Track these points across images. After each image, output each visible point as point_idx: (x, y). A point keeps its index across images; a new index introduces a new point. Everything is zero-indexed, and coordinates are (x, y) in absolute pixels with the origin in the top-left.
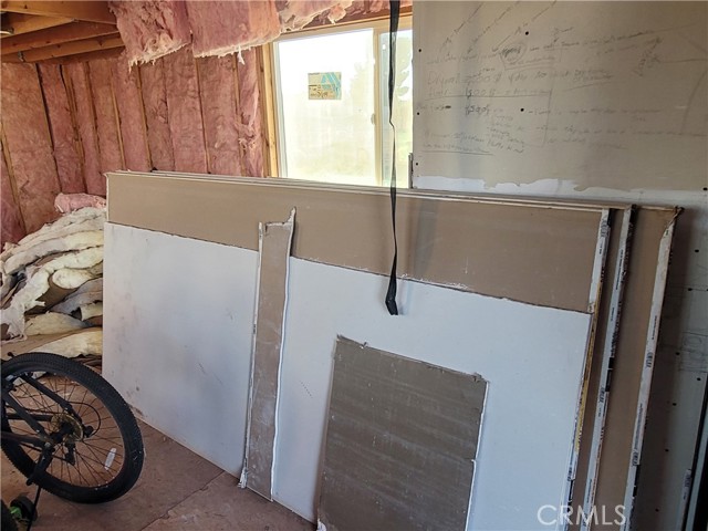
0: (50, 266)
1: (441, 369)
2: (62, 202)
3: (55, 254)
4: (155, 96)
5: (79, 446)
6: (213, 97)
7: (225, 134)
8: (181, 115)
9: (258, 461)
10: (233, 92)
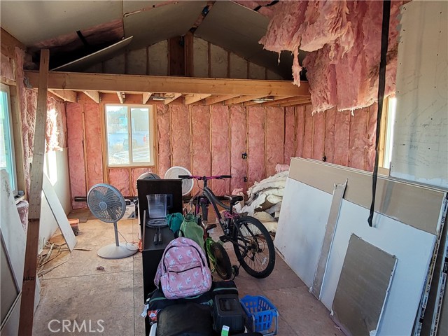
0: (267, 192)
1: (383, 251)
2: (278, 167)
3: (270, 188)
4: (330, 123)
5: (256, 254)
6: (356, 125)
7: (358, 143)
8: (340, 132)
9: (318, 283)
10: (366, 123)
